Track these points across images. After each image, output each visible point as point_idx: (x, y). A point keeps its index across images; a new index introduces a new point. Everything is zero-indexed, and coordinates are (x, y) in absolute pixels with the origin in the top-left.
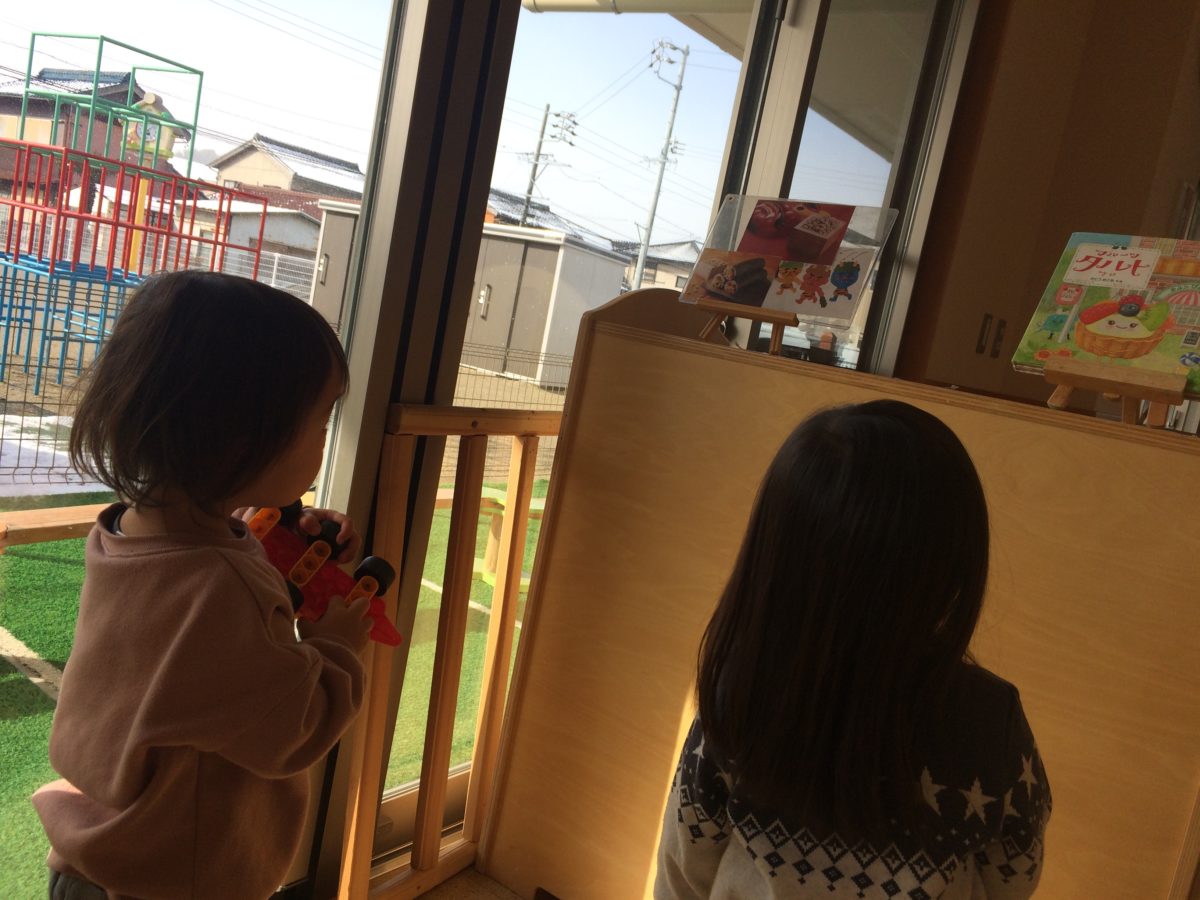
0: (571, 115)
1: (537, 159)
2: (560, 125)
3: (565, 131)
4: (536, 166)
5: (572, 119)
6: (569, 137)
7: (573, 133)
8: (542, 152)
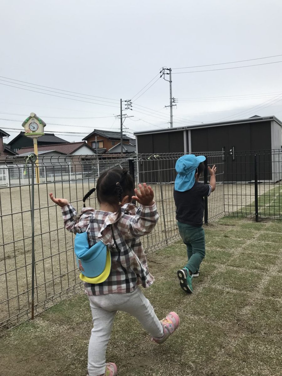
1: (121, 117)
2: (127, 104)
3: (129, 106)
4: (121, 119)
5: (130, 101)
6: (130, 108)
7: (131, 106)
8: (123, 114)
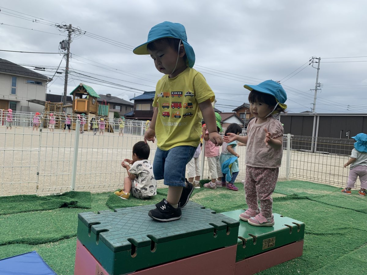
0: (279, 82)
